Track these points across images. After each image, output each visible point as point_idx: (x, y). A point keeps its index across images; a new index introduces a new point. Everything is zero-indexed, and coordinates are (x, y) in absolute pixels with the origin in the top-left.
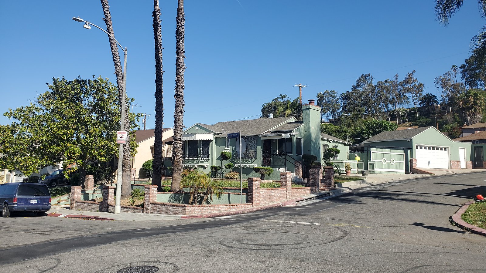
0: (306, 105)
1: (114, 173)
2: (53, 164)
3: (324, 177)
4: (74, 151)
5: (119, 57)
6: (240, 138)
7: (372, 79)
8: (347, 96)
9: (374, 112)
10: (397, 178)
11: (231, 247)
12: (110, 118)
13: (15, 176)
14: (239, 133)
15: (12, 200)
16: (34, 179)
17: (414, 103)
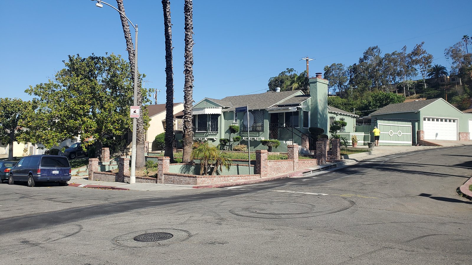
0: (313, 78)
1: (128, 146)
2: (71, 137)
3: (330, 149)
4: (90, 125)
5: (130, 34)
6: (248, 111)
7: (380, 51)
8: (354, 69)
9: (381, 84)
10: (404, 150)
11: (241, 216)
12: (123, 94)
13: (38, 148)
14: (246, 107)
15: (36, 171)
16: (54, 151)
17: (423, 74)
